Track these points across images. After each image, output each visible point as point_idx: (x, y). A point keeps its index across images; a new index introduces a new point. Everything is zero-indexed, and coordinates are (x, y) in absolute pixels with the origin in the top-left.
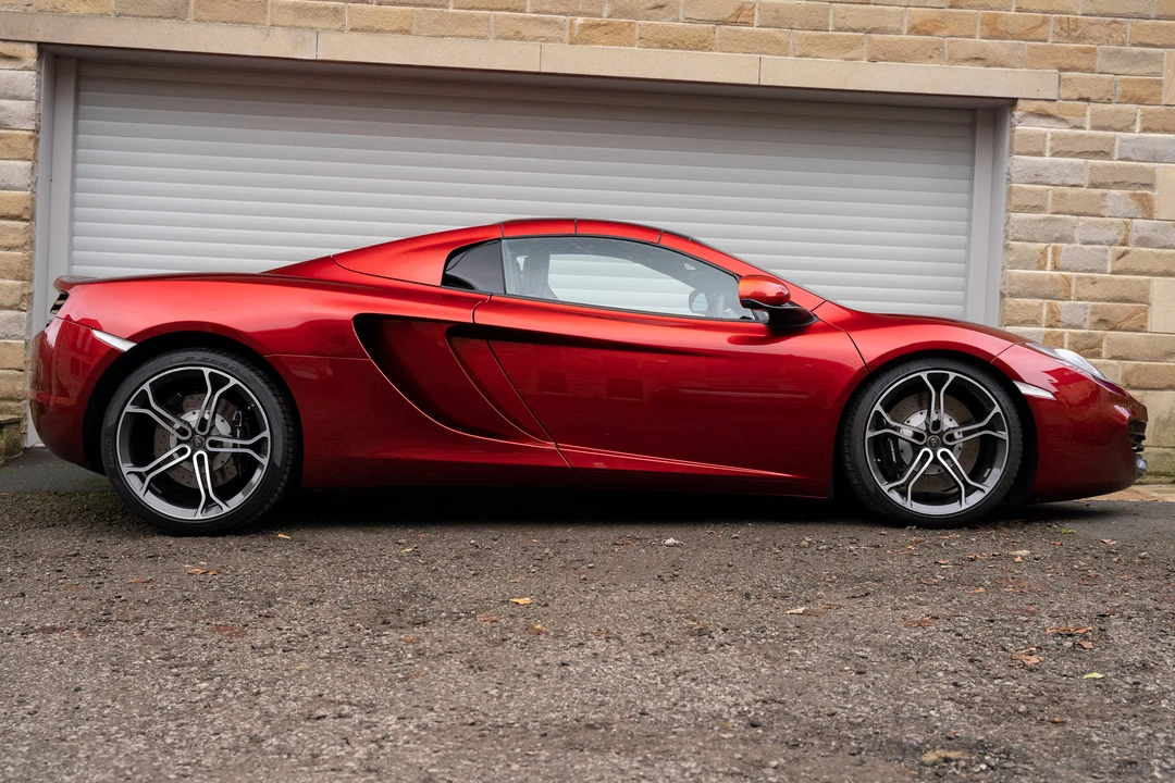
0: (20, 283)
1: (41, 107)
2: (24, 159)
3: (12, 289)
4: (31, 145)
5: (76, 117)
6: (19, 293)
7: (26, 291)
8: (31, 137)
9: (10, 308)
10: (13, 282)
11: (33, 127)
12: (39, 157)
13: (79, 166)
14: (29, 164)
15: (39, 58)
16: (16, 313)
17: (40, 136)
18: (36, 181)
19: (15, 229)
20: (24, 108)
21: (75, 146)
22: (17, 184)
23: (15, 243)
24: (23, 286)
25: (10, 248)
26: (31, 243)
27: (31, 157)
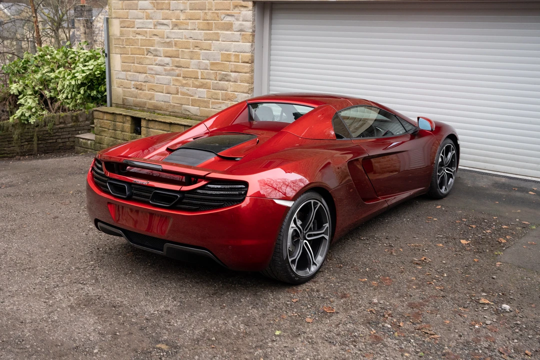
0: (248, 84)
1: (256, 23)
2: (249, 42)
3: (246, 87)
4: (251, 38)
5: (271, 24)
6: (248, 88)
7: (250, 87)
8: (251, 35)
9: (246, 93)
10: (246, 84)
11: (252, 31)
12: (255, 41)
13: (272, 41)
14: (250, 44)
15: (253, 6)
16: (248, 95)
17: (255, 33)
18: (254, 49)
19: (247, 66)
20: (249, 24)
21: (270, 34)
22: (247, 51)
23: (247, 71)
24: (249, 86)
25: (246, 73)
26: (252, 71)
27: (251, 41)
